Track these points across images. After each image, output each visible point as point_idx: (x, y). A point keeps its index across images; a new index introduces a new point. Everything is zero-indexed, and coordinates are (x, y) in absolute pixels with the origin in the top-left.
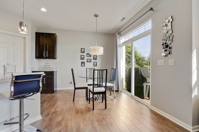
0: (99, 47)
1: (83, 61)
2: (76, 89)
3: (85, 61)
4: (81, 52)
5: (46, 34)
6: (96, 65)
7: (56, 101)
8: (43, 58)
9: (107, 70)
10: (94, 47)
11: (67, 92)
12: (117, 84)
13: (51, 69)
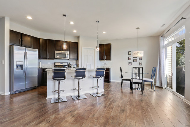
0: (139, 51)
1: (130, 61)
2: (123, 80)
3: (132, 61)
4: (129, 55)
5: (105, 44)
6: (142, 64)
7: (111, 86)
8: (104, 60)
9: (142, 68)
10: (136, 52)
11: (118, 83)
12: (160, 81)
13: (108, 67)
